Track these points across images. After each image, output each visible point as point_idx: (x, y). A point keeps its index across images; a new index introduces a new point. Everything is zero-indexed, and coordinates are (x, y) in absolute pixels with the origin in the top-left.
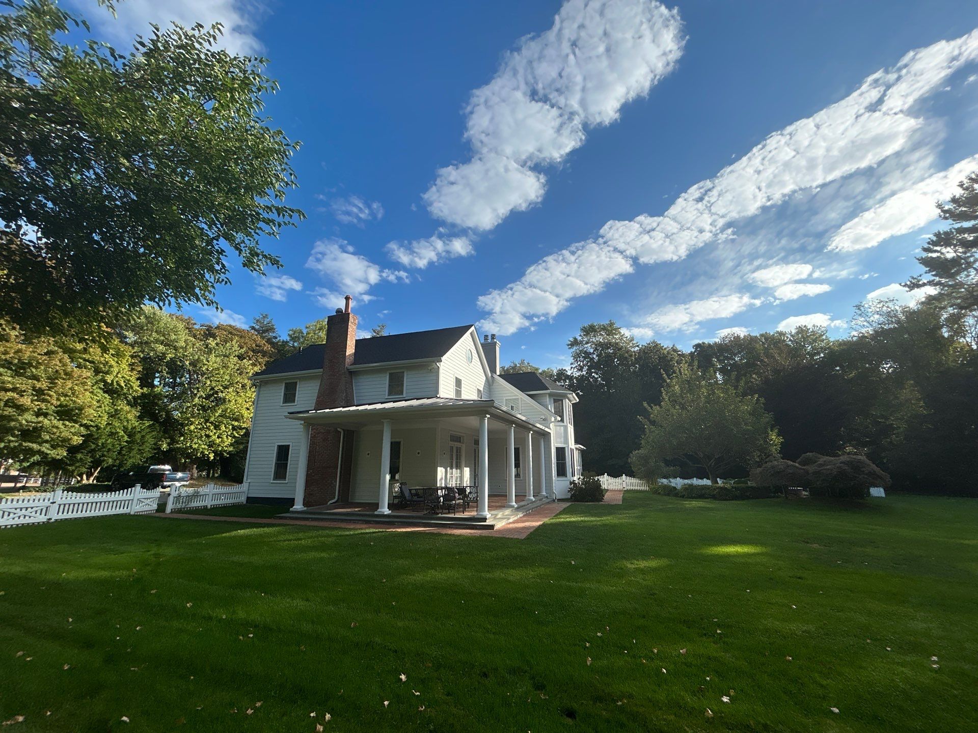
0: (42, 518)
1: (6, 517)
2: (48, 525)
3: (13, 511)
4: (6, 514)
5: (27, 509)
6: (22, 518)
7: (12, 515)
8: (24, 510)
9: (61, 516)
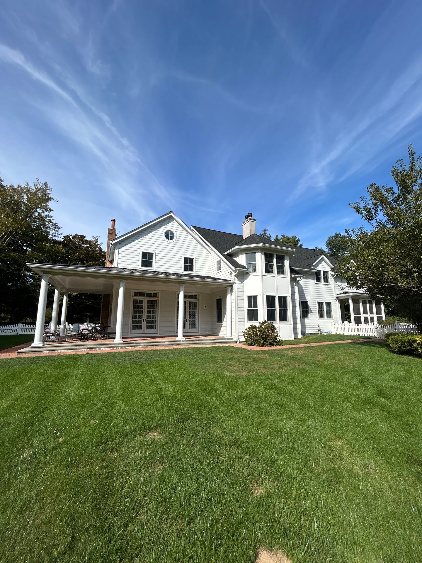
0: (15, 333)
1: (3, 332)
2: (17, 336)
3: (5, 330)
4: (3, 331)
5: (9, 330)
6: (8, 333)
7: (4, 332)
8: (8, 330)
9: (22, 333)
